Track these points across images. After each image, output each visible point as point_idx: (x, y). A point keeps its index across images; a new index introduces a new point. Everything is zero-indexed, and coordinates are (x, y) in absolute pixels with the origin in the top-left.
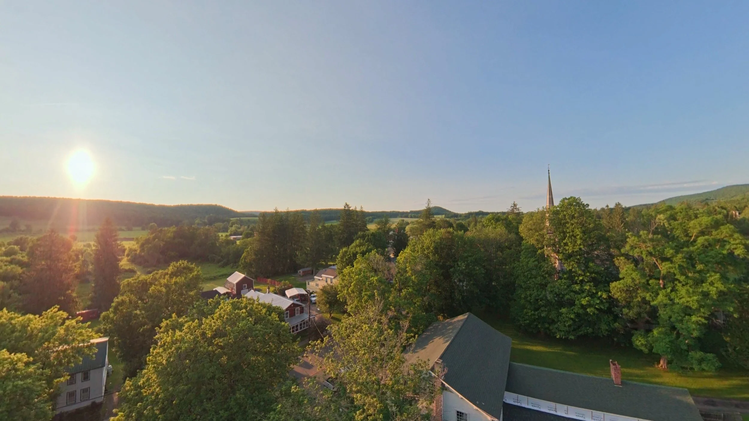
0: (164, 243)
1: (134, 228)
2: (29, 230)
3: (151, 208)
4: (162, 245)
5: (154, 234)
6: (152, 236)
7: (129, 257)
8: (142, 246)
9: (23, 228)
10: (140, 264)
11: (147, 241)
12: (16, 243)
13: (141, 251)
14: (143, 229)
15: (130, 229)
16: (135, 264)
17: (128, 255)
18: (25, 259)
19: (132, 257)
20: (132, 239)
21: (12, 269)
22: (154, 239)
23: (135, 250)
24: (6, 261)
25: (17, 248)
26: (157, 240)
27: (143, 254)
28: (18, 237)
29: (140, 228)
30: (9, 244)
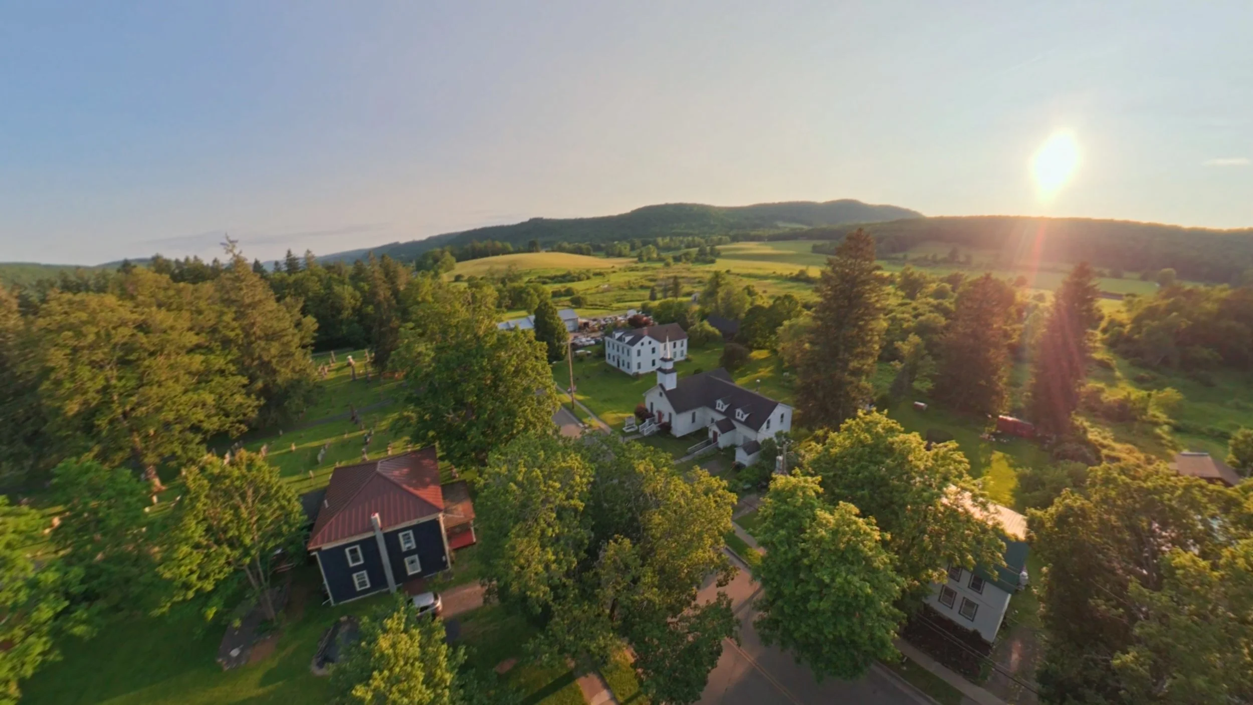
0: (1190, 323)
1: (1126, 274)
2: (967, 263)
3: (1172, 234)
4: (1184, 326)
5: (1172, 299)
6: (1163, 303)
7: (1106, 336)
8: (1137, 321)
9: (962, 258)
10: (1125, 355)
11: (1152, 312)
12: (950, 280)
13: (1132, 330)
14: (1144, 278)
15: (1117, 275)
16: (1115, 352)
17: (1104, 331)
18: (952, 307)
19: (1112, 336)
20: (1118, 297)
21: (936, 317)
22: (1168, 311)
23: (1122, 325)
24: (933, 306)
25: (948, 286)
26: (1175, 314)
27: (1136, 337)
28: (954, 271)
29: (1136, 275)
30: (942, 280)
